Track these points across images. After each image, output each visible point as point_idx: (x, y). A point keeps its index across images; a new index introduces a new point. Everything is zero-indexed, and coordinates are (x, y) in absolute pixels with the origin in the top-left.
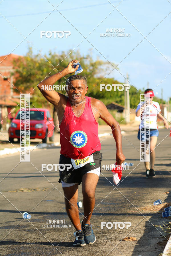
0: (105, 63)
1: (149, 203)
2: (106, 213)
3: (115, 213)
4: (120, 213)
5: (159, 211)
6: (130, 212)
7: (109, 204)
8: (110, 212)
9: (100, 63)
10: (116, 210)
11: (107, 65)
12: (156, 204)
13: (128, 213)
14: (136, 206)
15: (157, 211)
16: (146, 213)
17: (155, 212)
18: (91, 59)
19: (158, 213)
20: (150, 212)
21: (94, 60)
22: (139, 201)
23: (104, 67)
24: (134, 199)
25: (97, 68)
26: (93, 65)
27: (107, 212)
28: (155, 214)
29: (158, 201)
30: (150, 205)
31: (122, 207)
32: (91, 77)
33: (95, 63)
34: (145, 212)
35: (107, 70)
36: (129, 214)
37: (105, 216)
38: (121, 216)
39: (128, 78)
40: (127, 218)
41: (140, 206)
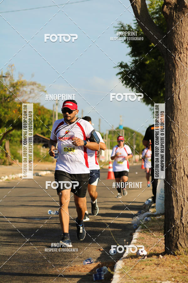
0: (29, 84)
1: (77, 261)
2: (23, 272)
3: (34, 273)
4: (40, 273)
5: (90, 272)
6: (53, 273)
7: (27, 262)
8: (27, 272)
9: (23, 84)
10: (36, 270)
11: (32, 87)
12: (87, 263)
13: (51, 273)
14: (61, 266)
15: (87, 272)
16: (73, 274)
17: (85, 273)
18: (12, 78)
19: (87, 275)
20: (79, 273)
21: (16, 80)
22: (65, 259)
23: (27, 89)
24: (59, 257)
25: (18, 90)
26: (13, 86)
27: (25, 272)
28: (84, 276)
29: (89, 260)
30: (78, 265)
31: (43, 265)
32: (10, 100)
33: (17, 84)
34: (72, 272)
35: (31, 92)
36: (52, 275)
37: (21, 277)
38: (41, 278)
39: (57, 104)
40: (49, 280)
41: (67, 265)
